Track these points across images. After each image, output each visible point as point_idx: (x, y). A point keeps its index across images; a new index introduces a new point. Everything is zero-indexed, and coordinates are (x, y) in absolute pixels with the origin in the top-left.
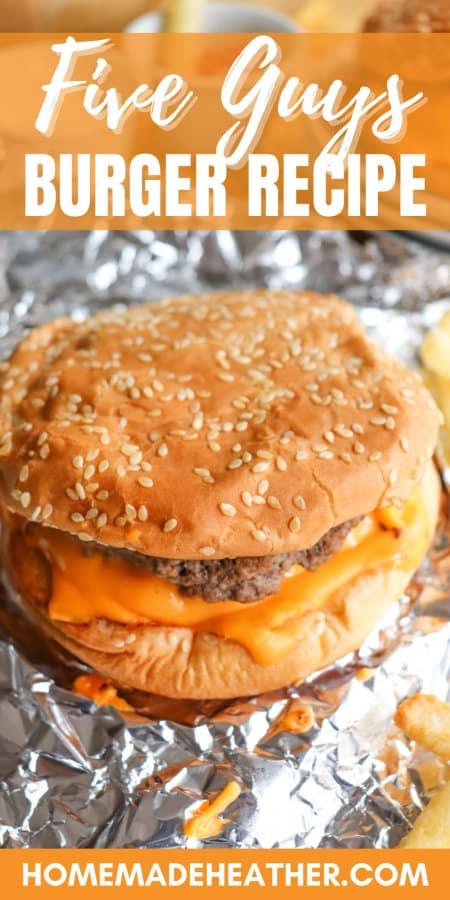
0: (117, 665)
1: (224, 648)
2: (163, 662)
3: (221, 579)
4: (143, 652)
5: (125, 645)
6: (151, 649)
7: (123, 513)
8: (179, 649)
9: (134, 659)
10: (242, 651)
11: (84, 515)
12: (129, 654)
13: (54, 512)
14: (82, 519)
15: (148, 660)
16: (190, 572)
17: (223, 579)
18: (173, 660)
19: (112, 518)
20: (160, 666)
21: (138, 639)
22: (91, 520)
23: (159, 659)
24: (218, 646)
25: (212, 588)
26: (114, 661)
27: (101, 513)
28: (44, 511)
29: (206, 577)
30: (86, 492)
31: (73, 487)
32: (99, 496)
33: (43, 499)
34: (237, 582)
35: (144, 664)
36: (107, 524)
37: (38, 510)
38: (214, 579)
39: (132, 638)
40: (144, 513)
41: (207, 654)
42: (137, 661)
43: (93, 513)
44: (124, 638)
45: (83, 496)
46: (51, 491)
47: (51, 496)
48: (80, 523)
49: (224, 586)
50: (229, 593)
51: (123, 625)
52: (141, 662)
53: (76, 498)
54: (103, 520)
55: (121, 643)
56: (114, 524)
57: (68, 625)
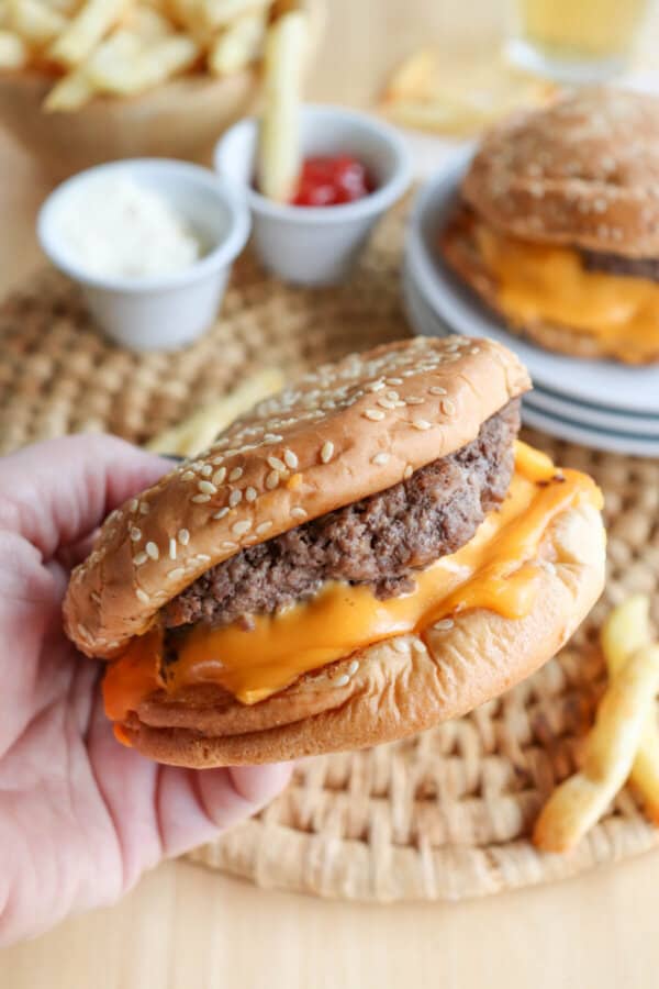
0: (354, 711)
1: (464, 622)
2: (406, 677)
3: (418, 517)
4: (377, 676)
5: (352, 678)
6: (383, 667)
7: (270, 469)
8: (414, 654)
9: (371, 690)
10: (485, 612)
11: (227, 504)
12: (359, 693)
13: (191, 533)
14: (227, 509)
15: (388, 685)
16: (382, 529)
17: (421, 515)
18: (415, 668)
19: (260, 486)
20: (405, 682)
21: (361, 665)
22: (240, 504)
23: (399, 677)
24: (456, 625)
25: (416, 535)
26: (350, 707)
27: (244, 491)
28: (181, 540)
29: (402, 525)
31: (198, 492)
32: (233, 477)
33: (171, 531)
34: (437, 511)
35: (386, 690)
36: (259, 495)
38: (412, 521)
39: (355, 665)
40: (293, 459)
41: (450, 637)
42: (376, 691)
43: (236, 497)
44: (346, 671)
45: (214, 490)
46: (176, 518)
48: (228, 514)
49: (427, 524)
50: (436, 531)
51: (337, 662)
52: (381, 690)
53: (209, 498)
54: (251, 495)
55: (345, 679)
56: (267, 490)
57: (272, 701)
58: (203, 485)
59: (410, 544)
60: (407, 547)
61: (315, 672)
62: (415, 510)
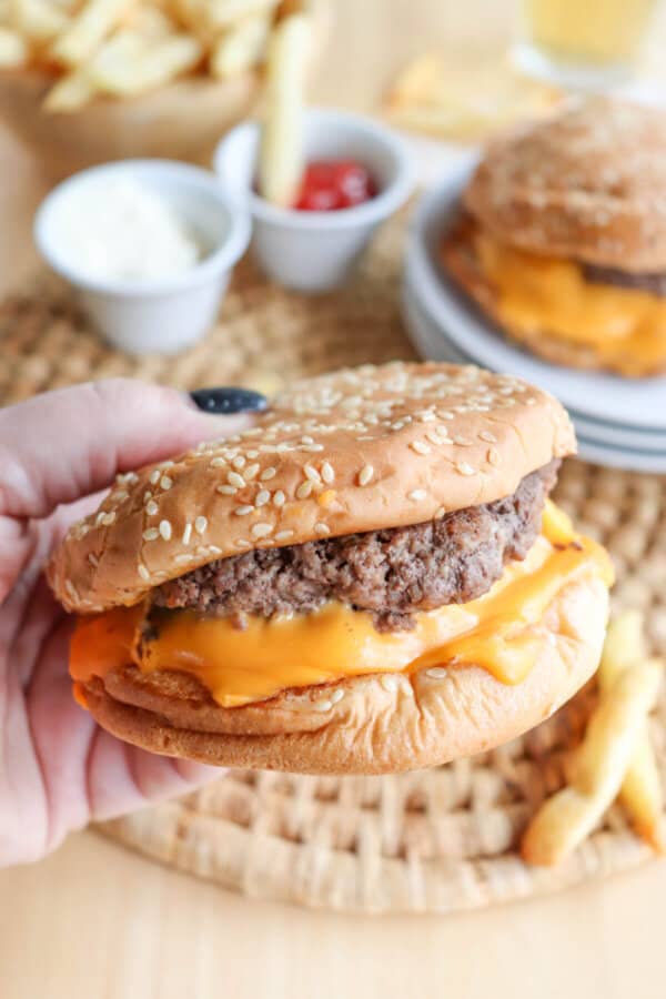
0: (329, 739)
1: (456, 675)
2: (387, 717)
3: (440, 561)
4: (359, 709)
5: (333, 706)
6: (367, 701)
7: (304, 478)
8: (401, 696)
9: (350, 722)
10: (479, 670)
11: (253, 502)
12: (341, 720)
13: (209, 523)
14: (252, 508)
15: (368, 721)
16: (401, 564)
17: (443, 559)
18: (399, 710)
19: (291, 493)
20: (386, 722)
21: (346, 694)
22: (266, 505)
23: (382, 715)
24: (448, 676)
25: (433, 578)
26: (325, 735)
27: (273, 494)
28: (197, 526)
29: (422, 564)
30: (245, 480)
31: (226, 482)
32: (265, 476)
33: (189, 516)
34: (460, 559)
35: (365, 726)
36: (287, 501)
37: (189, 528)
38: (432, 563)
39: (340, 693)
40: (330, 473)
41: (440, 688)
42: (354, 725)
43: (264, 497)
44: (329, 697)
45: (243, 484)
46: (197, 503)
47: (199, 508)
48: (251, 513)
49: (446, 569)
50: (453, 579)
51: (322, 686)
52: (360, 724)
53: (235, 491)
54: (280, 499)
55: (327, 705)
56: (297, 498)
57: (249, 709)
58: (232, 476)
59: (425, 586)
60: (421, 587)
61: (298, 691)
62: (439, 553)
